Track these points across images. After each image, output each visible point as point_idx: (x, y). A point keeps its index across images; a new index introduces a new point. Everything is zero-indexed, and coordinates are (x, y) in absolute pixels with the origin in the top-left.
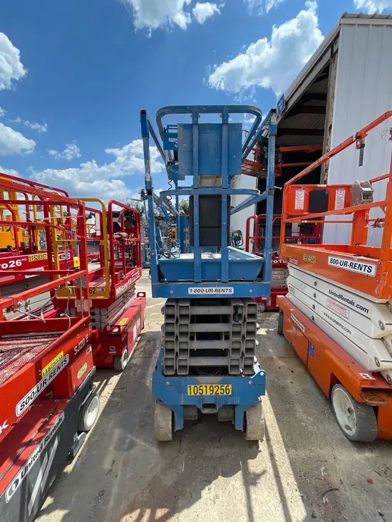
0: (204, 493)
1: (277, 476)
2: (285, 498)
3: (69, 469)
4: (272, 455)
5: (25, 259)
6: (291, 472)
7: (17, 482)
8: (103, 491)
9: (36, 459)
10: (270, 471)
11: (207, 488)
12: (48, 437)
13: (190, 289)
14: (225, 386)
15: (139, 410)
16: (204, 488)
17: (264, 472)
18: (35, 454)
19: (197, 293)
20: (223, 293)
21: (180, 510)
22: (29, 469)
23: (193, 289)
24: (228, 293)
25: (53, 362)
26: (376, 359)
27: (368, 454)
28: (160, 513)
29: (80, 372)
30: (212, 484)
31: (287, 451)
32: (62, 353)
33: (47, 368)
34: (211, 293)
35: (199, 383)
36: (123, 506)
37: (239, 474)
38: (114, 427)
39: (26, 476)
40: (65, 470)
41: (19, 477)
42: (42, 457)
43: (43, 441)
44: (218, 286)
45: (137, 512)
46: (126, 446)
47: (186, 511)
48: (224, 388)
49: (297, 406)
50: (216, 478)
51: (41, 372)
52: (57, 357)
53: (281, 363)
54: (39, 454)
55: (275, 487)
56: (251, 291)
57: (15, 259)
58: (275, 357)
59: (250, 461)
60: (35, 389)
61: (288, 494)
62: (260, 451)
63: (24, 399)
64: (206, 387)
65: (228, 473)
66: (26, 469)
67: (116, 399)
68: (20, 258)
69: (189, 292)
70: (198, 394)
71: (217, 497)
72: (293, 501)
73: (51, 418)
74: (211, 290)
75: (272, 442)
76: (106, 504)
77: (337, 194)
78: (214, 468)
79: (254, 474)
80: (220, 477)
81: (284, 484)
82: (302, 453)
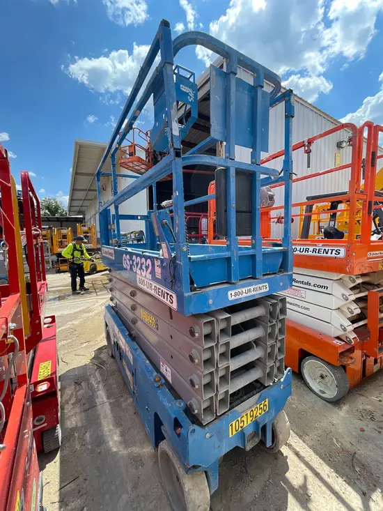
1: (317, 474)
2: (337, 493)
4: (297, 454)
6: (321, 461)
10: (308, 473)
14: (263, 402)
17: (305, 478)
19: (237, 297)
20: (261, 291)
23: (233, 292)
24: (265, 290)
31: (304, 442)
34: (249, 294)
35: (240, 414)
37: (291, 499)
44: (255, 285)
48: (262, 406)
55: (324, 488)
56: (281, 284)
59: (287, 475)
61: (337, 488)
62: (286, 457)
64: (247, 415)
70: (239, 429)
72: (343, 491)
74: (249, 291)
79: (300, 487)
81: (325, 478)
82: (314, 435)
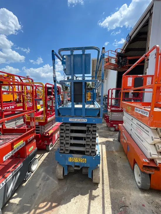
0: (72, 200)
1: (103, 198)
2: (104, 206)
3: (24, 184)
4: (103, 190)
5: (16, 106)
6: (109, 197)
7: (3, 184)
8: (35, 194)
9: (10, 178)
10: (101, 196)
11: (73, 198)
12: (15, 171)
13: (70, 119)
14: (84, 159)
15: (53, 167)
16: (72, 198)
17: (98, 196)
18: (10, 175)
19: (72, 121)
20: (83, 121)
21: (62, 205)
22: (8, 180)
23: (71, 119)
24: (85, 121)
25: (18, 144)
26: (150, 153)
27: (146, 195)
28: (54, 204)
29: (30, 149)
30: (76, 197)
31: (110, 189)
32: (22, 141)
33: (16, 145)
34: (78, 121)
35: (73, 157)
36: (41, 200)
37: (88, 195)
38: (43, 172)
39: (7, 183)
40: (23, 185)
41: (4, 182)
42: (13, 178)
43: (13, 172)
44: (81, 119)
45: (46, 203)
46: (46, 179)
47: (64, 205)
48: (83, 160)
49: (119, 172)
50: (78, 195)
51: (13, 147)
52: (20, 142)
53: (116, 154)
54: (12, 176)
55: (101, 202)
56: (94, 121)
57: (12, 106)
58: (114, 151)
59: (93, 191)
60: (11, 153)
61: (106, 205)
62: (98, 188)
63: (7, 155)
64: (76, 158)
65: (83, 194)
66: (7, 180)
67: (45, 162)
68: (14, 105)
69: (69, 120)
70: (73, 161)
71: (77, 202)
72: (107, 208)
73: (18, 164)
74: (78, 120)
75: (104, 185)
76: (35, 198)
77: (147, 79)
78: (78, 191)
79: (94, 196)
80: (79, 195)
81: (105, 202)
82: (116, 191)
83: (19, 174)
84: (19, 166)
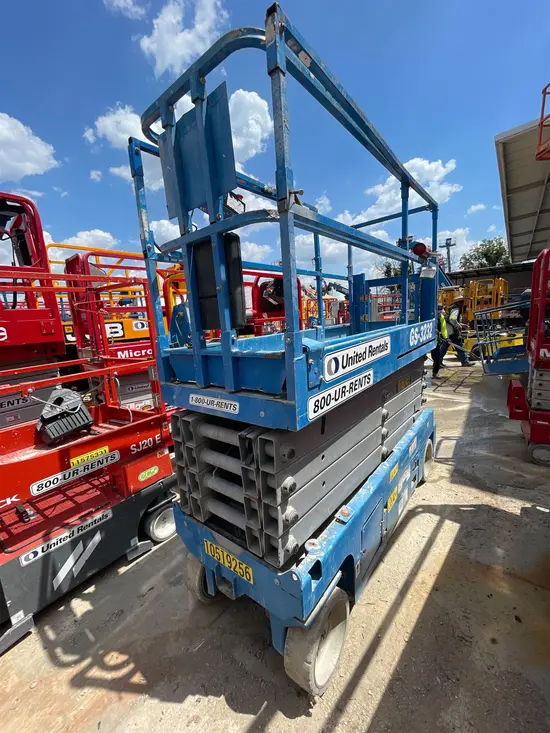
0: (191, 699)
3: (123, 570)
7: (36, 553)
8: (122, 611)
9: (63, 542)
11: (197, 697)
12: (82, 529)
13: (191, 396)
16: (193, 694)
18: (63, 536)
20: (225, 410)
21: (153, 696)
22: (53, 548)
23: (194, 397)
24: (231, 411)
25: (89, 454)
28: (138, 679)
29: (143, 473)
30: (206, 699)
32: (106, 448)
33: (79, 458)
34: (210, 407)
35: (216, 543)
36: (122, 641)
38: (180, 552)
39: (49, 554)
40: (119, 570)
41: (39, 549)
43: (75, 529)
44: (221, 397)
45: (123, 658)
46: (172, 579)
47: (155, 701)
48: (243, 568)
49: (462, 696)
50: (217, 694)
51: (69, 461)
52: (99, 451)
54: (69, 539)
56: (262, 414)
58: (499, 568)
60: (59, 476)
62: (309, 715)
65: (237, 704)
66: (49, 547)
71: (196, 719)
74: (212, 403)
75: (344, 719)
76: (115, 626)
78: (227, 679)
80: (222, 697)
83: (98, 538)
84: (98, 516)
